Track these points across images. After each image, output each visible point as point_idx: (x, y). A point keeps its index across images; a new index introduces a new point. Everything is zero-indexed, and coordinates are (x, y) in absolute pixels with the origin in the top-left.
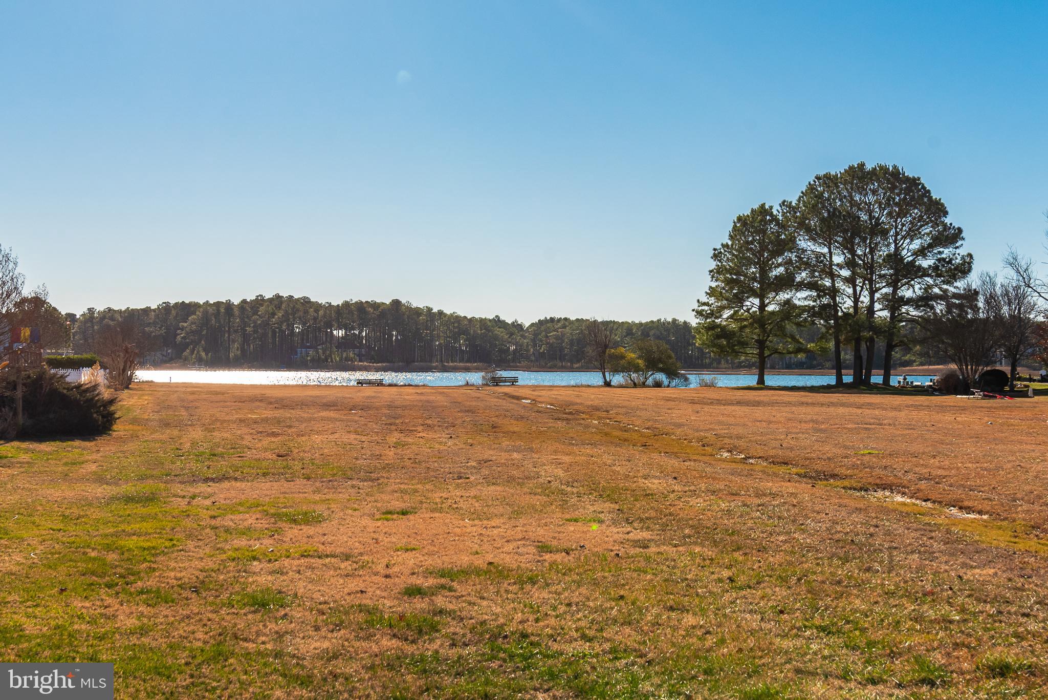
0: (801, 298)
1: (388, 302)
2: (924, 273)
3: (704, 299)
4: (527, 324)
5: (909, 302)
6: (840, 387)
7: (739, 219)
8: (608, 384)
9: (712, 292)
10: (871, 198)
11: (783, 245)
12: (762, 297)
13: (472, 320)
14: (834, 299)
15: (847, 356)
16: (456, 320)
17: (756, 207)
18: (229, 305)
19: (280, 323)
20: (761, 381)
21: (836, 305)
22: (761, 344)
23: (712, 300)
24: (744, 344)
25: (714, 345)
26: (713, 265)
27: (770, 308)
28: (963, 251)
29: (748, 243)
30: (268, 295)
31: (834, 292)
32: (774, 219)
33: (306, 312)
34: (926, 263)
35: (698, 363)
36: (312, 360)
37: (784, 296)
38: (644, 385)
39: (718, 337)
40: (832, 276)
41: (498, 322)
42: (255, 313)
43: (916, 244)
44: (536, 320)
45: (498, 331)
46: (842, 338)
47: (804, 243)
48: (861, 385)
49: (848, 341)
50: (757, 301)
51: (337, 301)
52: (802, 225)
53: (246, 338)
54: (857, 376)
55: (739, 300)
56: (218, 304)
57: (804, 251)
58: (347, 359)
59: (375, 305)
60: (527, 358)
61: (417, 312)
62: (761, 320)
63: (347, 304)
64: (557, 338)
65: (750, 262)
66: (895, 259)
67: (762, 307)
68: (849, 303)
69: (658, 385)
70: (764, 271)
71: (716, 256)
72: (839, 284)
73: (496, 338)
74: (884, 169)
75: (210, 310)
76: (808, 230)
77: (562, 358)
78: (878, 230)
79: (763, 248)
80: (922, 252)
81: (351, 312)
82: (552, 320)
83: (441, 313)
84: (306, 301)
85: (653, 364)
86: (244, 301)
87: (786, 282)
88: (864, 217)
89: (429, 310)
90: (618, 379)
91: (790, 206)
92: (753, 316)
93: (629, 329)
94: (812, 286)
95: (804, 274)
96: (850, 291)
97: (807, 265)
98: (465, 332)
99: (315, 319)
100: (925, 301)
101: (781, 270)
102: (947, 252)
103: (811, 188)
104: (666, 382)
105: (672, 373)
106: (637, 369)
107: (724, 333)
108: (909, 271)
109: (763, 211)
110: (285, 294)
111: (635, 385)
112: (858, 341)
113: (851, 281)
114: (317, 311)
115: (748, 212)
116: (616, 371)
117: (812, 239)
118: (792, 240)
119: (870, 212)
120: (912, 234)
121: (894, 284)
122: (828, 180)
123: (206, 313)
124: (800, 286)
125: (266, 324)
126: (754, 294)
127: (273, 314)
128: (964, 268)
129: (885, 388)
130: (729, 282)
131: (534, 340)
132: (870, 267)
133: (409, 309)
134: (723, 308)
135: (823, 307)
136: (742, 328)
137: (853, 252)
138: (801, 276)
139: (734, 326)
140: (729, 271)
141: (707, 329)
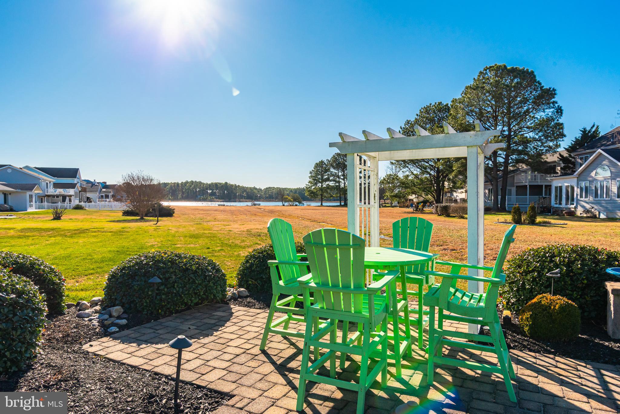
0: (332, 184)
1: (224, 182)
3: (308, 184)
4: (263, 189)
6: (341, 206)
7: (316, 164)
8: (284, 205)
9: (310, 182)
11: (327, 170)
12: (322, 183)
13: (247, 188)
14: (339, 183)
15: (342, 196)
16: (243, 187)
17: (320, 161)
18: (178, 184)
19: (193, 189)
20: (322, 204)
21: (340, 185)
22: (322, 195)
23: (309, 184)
24: (317, 195)
25: (310, 195)
26: (310, 175)
27: (324, 186)
29: (318, 170)
30: (189, 181)
31: (339, 182)
32: (325, 164)
33: (200, 185)
36: (202, 199)
37: (327, 183)
38: (293, 205)
39: (311, 193)
40: (339, 178)
41: (255, 188)
42: (186, 186)
44: (265, 188)
45: (255, 190)
46: (341, 193)
47: (332, 170)
48: (346, 205)
49: (343, 194)
50: (321, 184)
51: (209, 182)
52: (332, 165)
53: (183, 193)
54: (345, 203)
55: (316, 184)
56: (175, 183)
57: (332, 172)
58: (212, 199)
59: (220, 184)
60: (263, 198)
61: (232, 186)
62: (321, 189)
63: (212, 183)
64: (271, 193)
65: (319, 175)
67: (322, 186)
68: (343, 185)
69: (296, 205)
70: (322, 177)
71: (311, 173)
72: (340, 180)
73: (254, 192)
75: (172, 185)
76: (333, 167)
77: (273, 198)
79: (322, 171)
81: (213, 185)
82: (270, 188)
83: (239, 186)
84: (200, 183)
85: (295, 200)
86: (182, 182)
87: (328, 180)
89: (236, 185)
90: (286, 204)
91: (328, 160)
92: (320, 188)
94: (334, 181)
95: (332, 178)
96: (343, 182)
97: (333, 175)
98: (245, 191)
99: (203, 187)
101: (327, 176)
103: (334, 156)
104: (298, 205)
105: (300, 202)
106: (291, 201)
109: (322, 162)
110: (194, 180)
111: (291, 206)
112: (345, 194)
113: (344, 179)
114: (203, 185)
115: (318, 162)
116: (285, 202)
117: (334, 169)
118: (329, 169)
123: (171, 186)
124: (331, 181)
125: (189, 189)
126: (320, 182)
127: (191, 186)
130: (313, 179)
131: (265, 193)
133: (230, 184)
134: (312, 186)
135: (337, 186)
136: (317, 191)
138: (331, 178)
139: (315, 191)
140: (314, 177)
141: (308, 191)
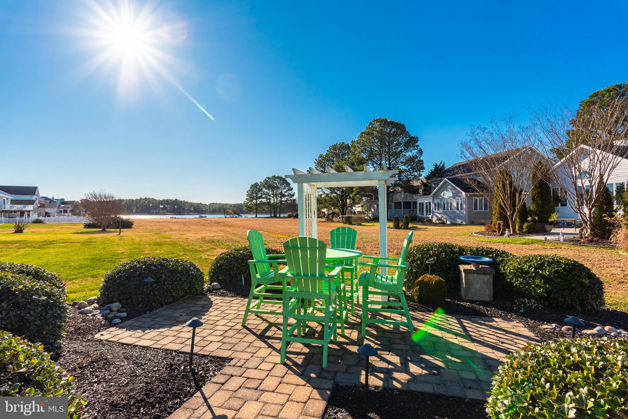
0: (264, 200)
2: (286, 196)
3: (245, 200)
5: (283, 201)
6: (271, 217)
7: (251, 185)
8: (226, 217)
9: (247, 199)
10: (277, 182)
11: (260, 190)
15: (272, 210)
16: (191, 203)
19: (146, 204)
20: (256, 216)
21: (270, 201)
22: (256, 209)
23: (247, 201)
24: (253, 209)
25: (247, 209)
26: (247, 194)
27: (258, 202)
28: (293, 192)
29: (253, 190)
31: (270, 199)
32: (259, 185)
34: (286, 194)
35: (245, 213)
36: (155, 213)
37: (260, 200)
38: (233, 217)
40: (270, 196)
41: (201, 204)
42: (140, 202)
43: (285, 190)
44: (210, 203)
45: (201, 206)
46: (271, 208)
47: (264, 190)
48: (275, 217)
52: (264, 186)
53: (138, 208)
54: (274, 215)
55: (252, 201)
58: (164, 212)
59: (171, 200)
60: (208, 212)
61: (181, 202)
62: (256, 205)
63: (164, 200)
64: (215, 207)
65: (254, 193)
66: (281, 193)
67: (256, 202)
68: (273, 201)
69: (236, 217)
70: (257, 195)
71: (247, 192)
74: (279, 176)
75: (128, 201)
76: (265, 187)
78: (278, 188)
79: (256, 191)
80: (286, 192)
81: (165, 202)
82: (213, 203)
85: (235, 213)
86: (137, 199)
87: (261, 197)
88: (275, 185)
90: (228, 216)
91: (261, 183)
92: (254, 204)
93: (231, 205)
94: (266, 198)
96: (273, 199)
97: (265, 194)
98: (193, 206)
99: (156, 203)
100: (286, 201)
101: (260, 195)
102: (290, 192)
103: (266, 179)
105: (239, 215)
106: (232, 214)
107: (249, 207)
108: (283, 196)
109: (256, 184)
110: (147, 197)
112: (274, 208)
113: (273, 197)
115: (253, 184)
116: (227, 214)
117: (266, 189)
118: (262, 189)
119: (276, 185)
120: (284, 188)
121: (281, 198)
122: (269, 178)
124: (264, 198)
125: (143, 204)
126: (255, 199)
127: (145, 202)
128: (293, 195)
129: (280, 217)
130: (250, 197)
132: (277, 195)
134: (249, 202)
135: (268, 202)
136: (253, 206)
137: (273, 192)
138: (264, 196)
139: (251, 206)
140: (250, 195)
141: (246, 206)
